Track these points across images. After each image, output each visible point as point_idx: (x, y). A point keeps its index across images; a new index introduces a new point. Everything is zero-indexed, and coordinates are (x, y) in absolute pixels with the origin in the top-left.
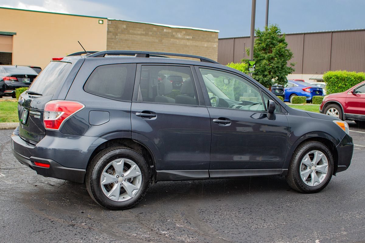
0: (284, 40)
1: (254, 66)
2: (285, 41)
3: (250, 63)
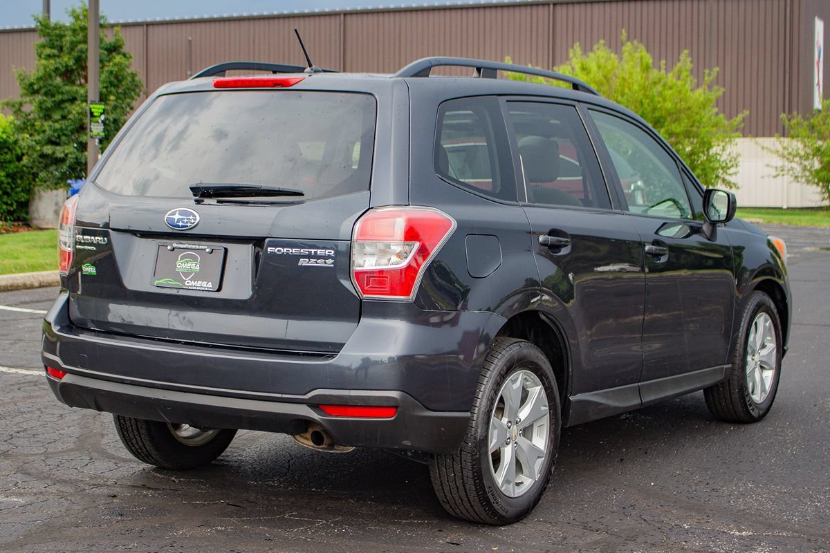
0: (120, 47)
1: (103, 117)
2: (123, 50)
3: (93, 110)
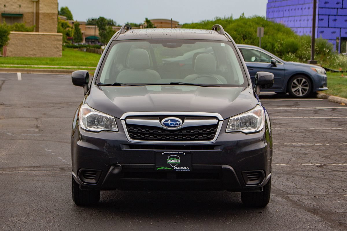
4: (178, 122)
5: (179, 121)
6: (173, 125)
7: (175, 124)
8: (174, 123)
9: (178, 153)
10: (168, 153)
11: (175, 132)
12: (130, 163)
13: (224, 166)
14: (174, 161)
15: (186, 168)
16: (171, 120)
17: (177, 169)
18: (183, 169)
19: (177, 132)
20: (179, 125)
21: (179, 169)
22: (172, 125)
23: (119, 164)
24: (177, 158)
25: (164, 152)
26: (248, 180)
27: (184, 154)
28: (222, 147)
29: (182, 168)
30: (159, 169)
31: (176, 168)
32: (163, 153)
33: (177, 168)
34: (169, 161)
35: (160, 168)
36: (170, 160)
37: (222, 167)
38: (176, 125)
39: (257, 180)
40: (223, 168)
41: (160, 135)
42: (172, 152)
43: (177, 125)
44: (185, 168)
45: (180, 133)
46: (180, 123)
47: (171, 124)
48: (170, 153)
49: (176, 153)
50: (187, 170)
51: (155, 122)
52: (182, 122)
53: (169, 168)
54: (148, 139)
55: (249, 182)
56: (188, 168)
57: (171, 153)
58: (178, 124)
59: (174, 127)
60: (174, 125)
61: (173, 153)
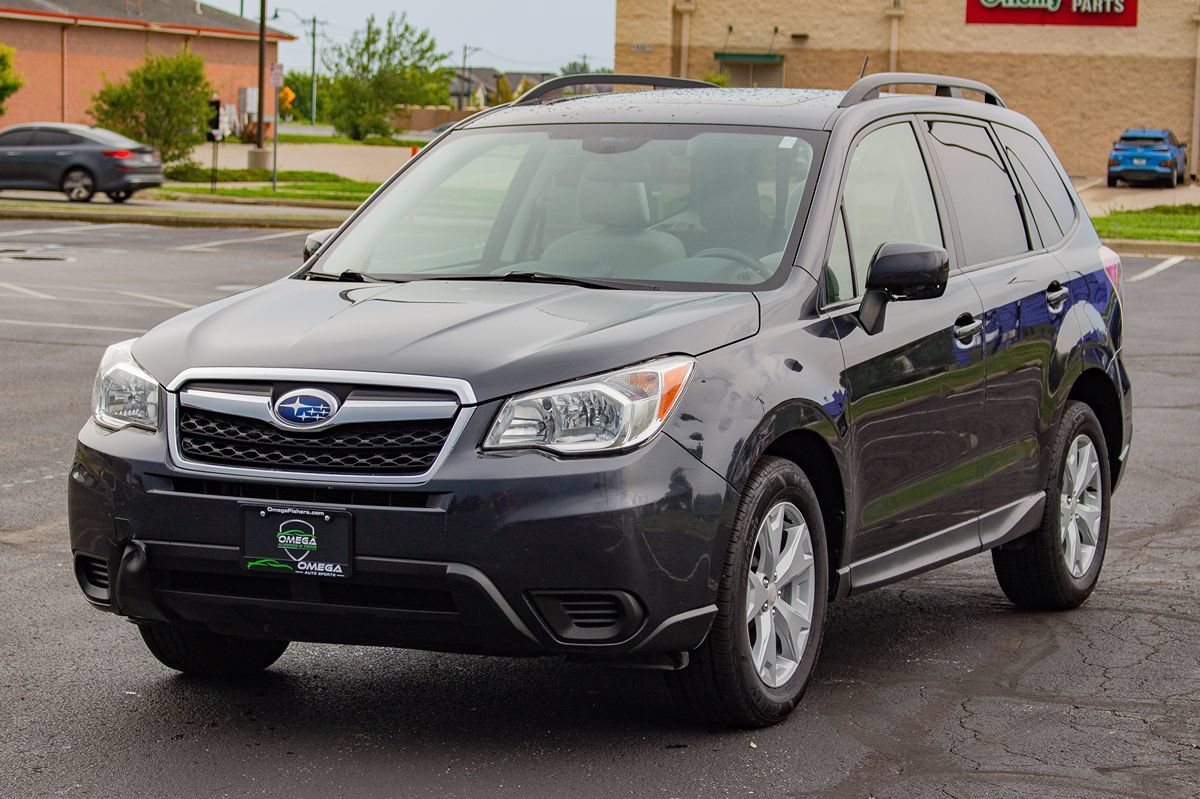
4: (322, 407)
5: (326, 404)
6: (307, 414)
7: (312, 412)
8: (310, 409)
9: (308, 513)
10: (279, 510)
11: (311, 441)
12: (170, 541)
13: (452, 568)
14: (298, 540)
15: (334, 567)
16: (304, 399)
17: (305, 570)
18: (325, 571)
19: (316, 441)
20: (325, 415)
21: (314, 570)
22: (304, 416)
23: (137, 542)
24: (307, 531)
25: (265, 509)
26: (567, 625)
27: (327, 517)
28: (448, 498)
29: (320, 567)
30: (252, 566)
31: (303, 566)
32: (263, 512)
33: (306, 567)
34: (285, 539)
35: (255, 560)
36: (287, 536)
37: (446, 570)
38: (315, 415)
39: (608, 628)
40: (449, 574)
41: (264, 447)
42: (289, 510)
43: (318, 417)
44: (329, 567)
45: (324, 446)
46: (328, 410)
47: (301, 411)
48: (283, 511)
49: (302, 512)
50: (337, 573)
51: (256, 404)
52: (336, 406)
53: (281, 562)
54: (229, 460)
55: (574, 632)
56: (338, 568)
57: (286, 511)
58: (324, 412)
59: (308, 421)
60: (309, 414)
61: (295, 512)
